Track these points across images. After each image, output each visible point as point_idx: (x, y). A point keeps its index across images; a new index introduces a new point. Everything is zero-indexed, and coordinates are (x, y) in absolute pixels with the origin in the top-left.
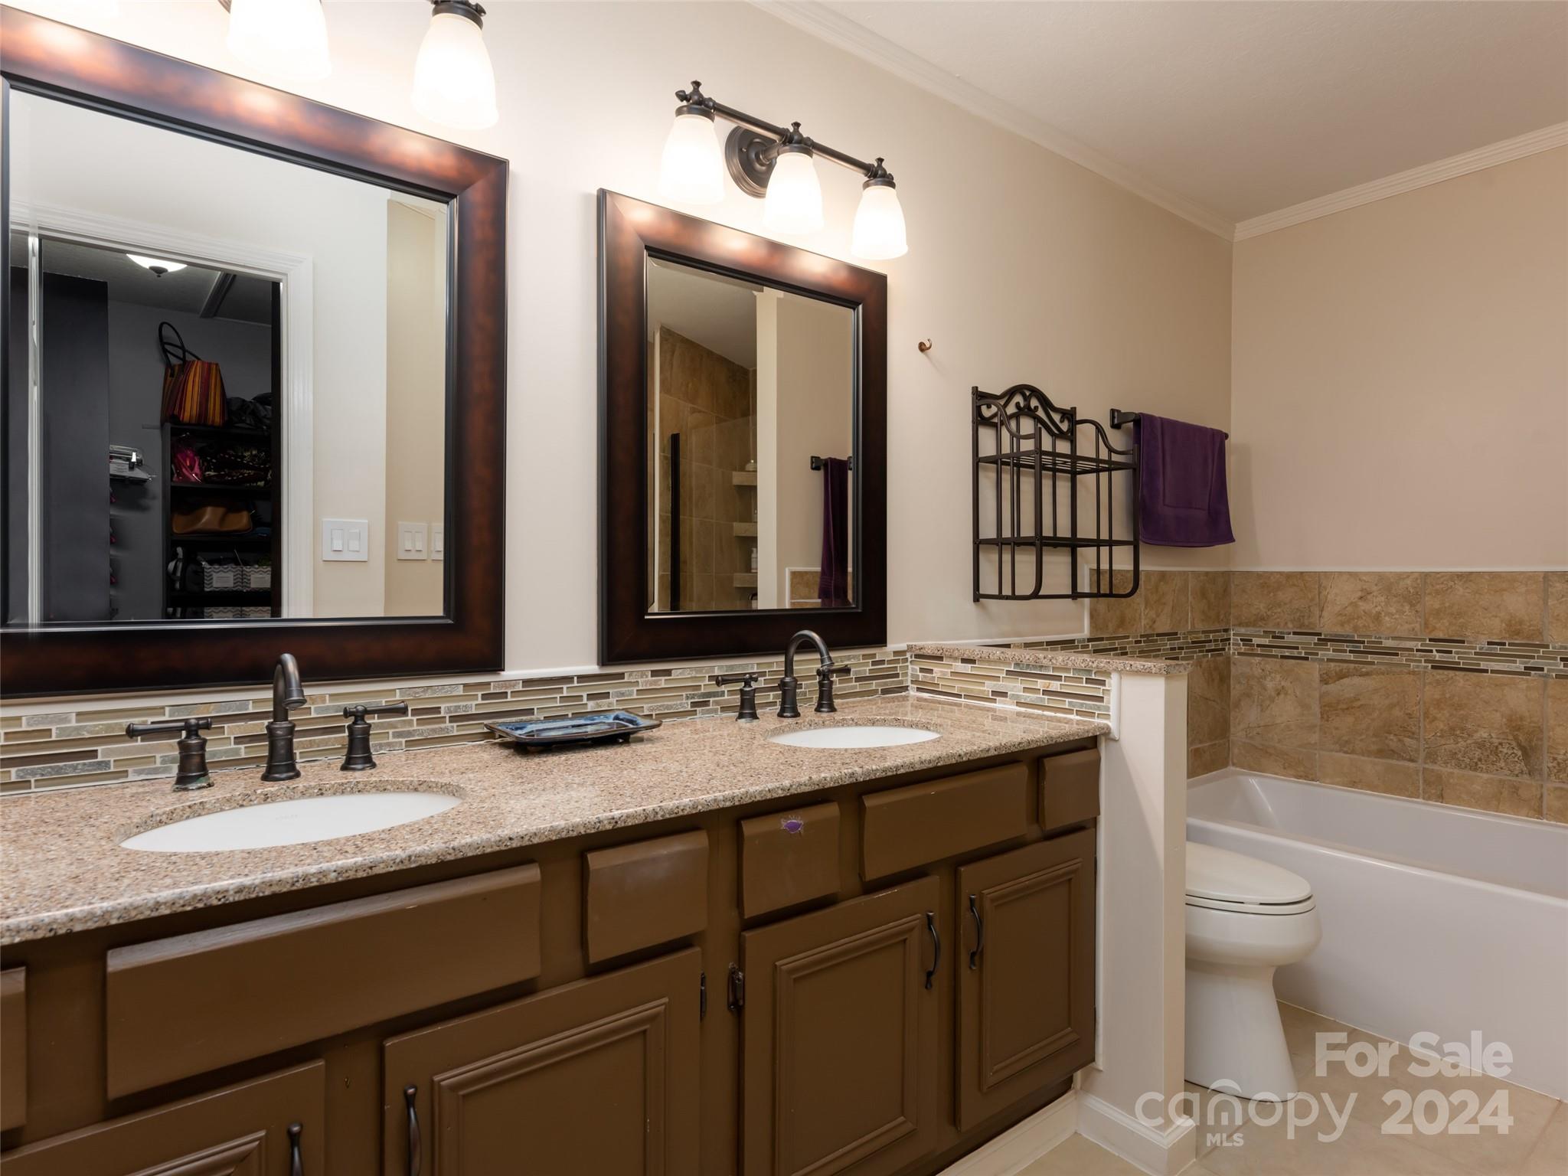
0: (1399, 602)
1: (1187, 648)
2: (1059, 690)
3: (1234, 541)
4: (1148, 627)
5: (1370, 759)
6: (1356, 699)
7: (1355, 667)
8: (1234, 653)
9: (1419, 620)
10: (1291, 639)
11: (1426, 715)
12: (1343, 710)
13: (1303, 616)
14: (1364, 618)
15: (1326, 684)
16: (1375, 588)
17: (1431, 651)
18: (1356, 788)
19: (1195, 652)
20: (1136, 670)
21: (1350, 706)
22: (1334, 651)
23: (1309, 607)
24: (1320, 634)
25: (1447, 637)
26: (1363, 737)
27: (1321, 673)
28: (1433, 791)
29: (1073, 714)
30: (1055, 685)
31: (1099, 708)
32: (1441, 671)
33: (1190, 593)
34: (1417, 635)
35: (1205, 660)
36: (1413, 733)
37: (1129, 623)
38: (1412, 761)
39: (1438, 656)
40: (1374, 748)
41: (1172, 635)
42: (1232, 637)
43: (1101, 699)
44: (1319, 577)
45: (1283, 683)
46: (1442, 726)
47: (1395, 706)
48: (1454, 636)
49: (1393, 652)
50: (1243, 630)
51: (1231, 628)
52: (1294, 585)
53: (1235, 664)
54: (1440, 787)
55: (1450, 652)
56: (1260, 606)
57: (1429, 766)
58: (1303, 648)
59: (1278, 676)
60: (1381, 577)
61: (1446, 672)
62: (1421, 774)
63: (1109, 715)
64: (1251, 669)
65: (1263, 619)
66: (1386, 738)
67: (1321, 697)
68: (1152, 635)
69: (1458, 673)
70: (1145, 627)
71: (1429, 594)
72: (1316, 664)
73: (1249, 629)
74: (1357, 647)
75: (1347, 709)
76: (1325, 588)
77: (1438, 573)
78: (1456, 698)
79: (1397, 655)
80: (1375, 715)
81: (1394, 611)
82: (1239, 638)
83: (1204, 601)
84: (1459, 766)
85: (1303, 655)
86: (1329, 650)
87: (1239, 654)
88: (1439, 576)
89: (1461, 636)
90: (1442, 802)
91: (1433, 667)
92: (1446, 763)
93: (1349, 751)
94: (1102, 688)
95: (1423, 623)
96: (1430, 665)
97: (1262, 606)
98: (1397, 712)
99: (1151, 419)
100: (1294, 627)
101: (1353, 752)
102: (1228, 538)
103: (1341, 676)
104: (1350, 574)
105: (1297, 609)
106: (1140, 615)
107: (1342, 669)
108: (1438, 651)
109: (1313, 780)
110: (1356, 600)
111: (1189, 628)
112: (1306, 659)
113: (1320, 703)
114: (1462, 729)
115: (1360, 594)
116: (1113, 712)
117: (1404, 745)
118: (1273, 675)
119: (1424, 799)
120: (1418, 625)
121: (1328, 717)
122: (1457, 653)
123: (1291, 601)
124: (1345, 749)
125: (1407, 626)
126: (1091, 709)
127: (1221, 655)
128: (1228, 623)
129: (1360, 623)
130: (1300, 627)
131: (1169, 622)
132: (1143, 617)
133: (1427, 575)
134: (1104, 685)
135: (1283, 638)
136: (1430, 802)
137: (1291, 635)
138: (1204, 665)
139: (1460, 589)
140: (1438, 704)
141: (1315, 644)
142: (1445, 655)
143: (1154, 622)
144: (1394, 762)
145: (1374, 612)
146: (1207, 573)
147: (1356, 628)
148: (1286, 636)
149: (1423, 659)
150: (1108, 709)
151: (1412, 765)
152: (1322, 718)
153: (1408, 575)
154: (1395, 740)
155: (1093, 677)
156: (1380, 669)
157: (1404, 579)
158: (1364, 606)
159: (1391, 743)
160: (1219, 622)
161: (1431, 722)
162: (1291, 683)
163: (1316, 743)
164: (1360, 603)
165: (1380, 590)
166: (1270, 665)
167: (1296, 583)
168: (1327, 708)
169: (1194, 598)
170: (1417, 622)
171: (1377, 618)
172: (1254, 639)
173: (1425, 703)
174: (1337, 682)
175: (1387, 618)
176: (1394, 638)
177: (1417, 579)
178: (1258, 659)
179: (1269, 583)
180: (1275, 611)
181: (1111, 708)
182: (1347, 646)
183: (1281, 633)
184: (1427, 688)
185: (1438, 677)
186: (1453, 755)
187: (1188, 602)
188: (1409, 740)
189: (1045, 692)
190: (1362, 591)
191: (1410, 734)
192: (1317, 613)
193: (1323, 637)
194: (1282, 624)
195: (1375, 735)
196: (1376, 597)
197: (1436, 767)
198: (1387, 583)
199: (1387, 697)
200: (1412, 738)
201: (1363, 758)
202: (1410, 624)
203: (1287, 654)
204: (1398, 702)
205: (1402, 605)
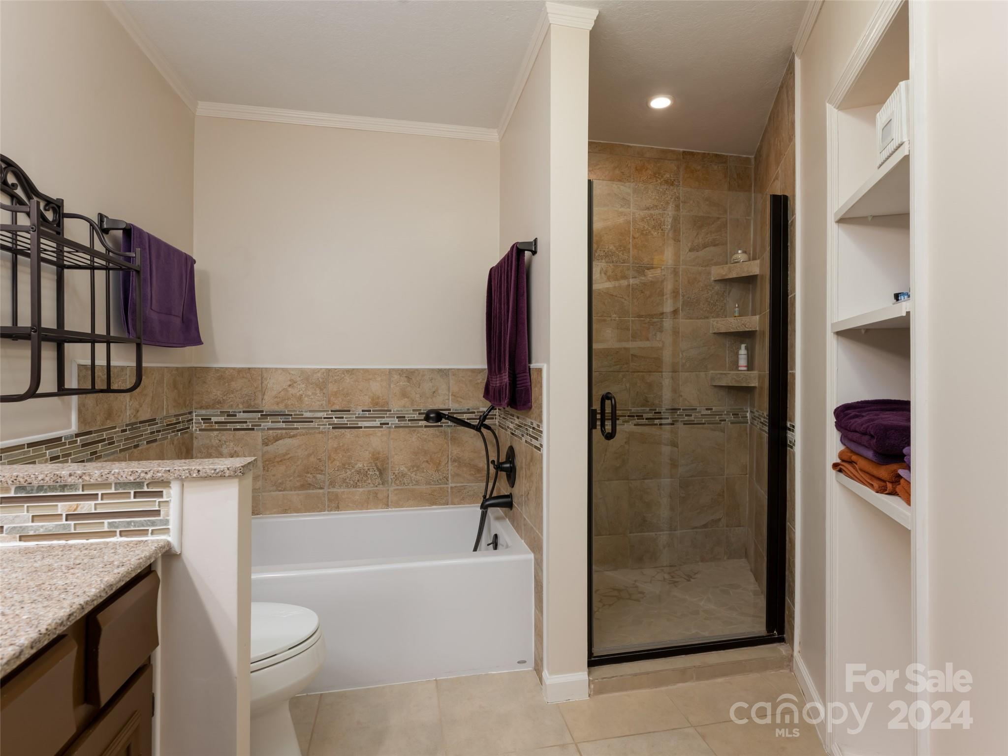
0: (313, 388)
1: (164, 430)
2: (93, 511)
3: (203, 344)
4: (133, 416)
5: (296, 492)
6: (287, 454)
7: (286, 433)
8: (196, 430)
9: (325, 399)
10: (241, 416)
11: (329, 458)
12: (278, 462)
13: (250, 400)
14: (292, 399)
15: (267, 446)
16: (299, 379)
17: (332, 418)
18: (287, 513)
19: (169, 433)
20: (205, 475)
21: (282, 459)
22: (272, 422)
23: (254, 393)
24: (262, 411)
25: (341, 409)
26: (292, 478)
27: (264, 438)
28: (334, 505)
29: (116, 536)
30: (87, 506)
31: (153, 523)
32: (337, 430)
33: (165, 385)
34: (324, 409)
35: (176, 438)
36: (322, 471)
37: (116, 414)
38: (321, 488)
39: (336, 421)
40: (298, 484)
41: (152, 421)
42: (194, 417)
43: (157, 513)
44: (262, 372)
45: (235, 449)
46: (338, 464)
47: (311, 455)
48: (344, 408)
49: (310, 421)
50: (203, 412)
51: (194, 410)
52: (243, 377)
53: (196, 438)
54: (337, 502)
55: (343, 418)
56: (216, 393)
57: (332, 490)
58: (250, 422)
59: (232, 444)
60: (302, 371)
61: (340, 430)
62: (326, 496)
63: (168, 529)
64: (211, 441)
65: (219, 402)
66: (306, 476)
67: (263, 456)
68: (136, 423)
69: (346, 430)
70: (130, 417)
71: (331, 382)
72: (260, 432)
73: (209, 410)
74: (287, 419)
75: (281, 461)
76: (266, 379)
77: (336, 369)
78: (346, 446)
79: (312, 422)
80: (299, 462)
81: (311, 394)
82: (200, 418)
83: (176, 391)
84: (347, 487)
85: (250, 427)
86: (268, 422)
87: (200, 430)
88: (336, 371)
89: (348, 408)
90: (338, 511)
91: (333, 428)
92: (340, 486)
93: (282, 489)
94: (158, 500)
95: (327, 400)
96: (331, 427)
97: (219, 393)
98: (312, 459)
99: (140, 232)
100: (244, 407)
101: (284, 490)
102: (198, 341)
103: (277, 439)
104: (283, 369)
105: (246, 394)
106: (126, 406)
107: (277, 435)
108: (336, 418)
109: (258, 514)
110: (287, 387)
111: (165, 414)
112: (253, 429)
113: (262, 459)
114: (349, 464)
115: (289, 383)
116: (173, 526)
117: (317, 479)
118: (227, 444)
119: (328, 511)
120: (324, 402)
121: (268, 468)
122: (346, 418)
123: (241, 389)
124: (280, 489)
125: (318, 403)
126: (143, 526)
127: (187, 432)
128: (191, 407)
129: (289, 402)
130: (248, 407)
131: (149, 410)
132: (128, 407)
133: (329, 370)
134: (162, 496)
135: (236, 416)
136: (332, 512)
137: (242, 413)
138: (176, 442)
139: (348, 379)
140: (336, 450)
141: (259, 418)
142: (340, 419)
143: (138, 411)
144: (311, 491)
145: (298, 394)
146: (177, 369)
147: (286, 406)
148: (237, 414)
149: (327, 423)
150: (166, 522)
151: (321, 491)
152: (264, 470)
153: (319, 370)
154: (311, 477)
155: (145, 489)
156: (302, 432)
157: (316, 373)
158: (292, 391)
159: (309, 479)
160: (185, 407)
161: (332, 462)
162: (242, 448)
163: (259, 488)
164: (290, 389)
165: (302, 380)
166: (225, 436)
167: (245, 376)
168: (267, 463)
169: (168, 389)
170: (324, 400)
171: (300, 399)
172: (212, 418)
173: (328, 451)
174: (274, 444)
175: (306, 399)
176: (310, 411)
177: (324, 373)
178: (216, 433)
179: (225, 376)
180: (230, 396)
181: (171, 522)
182: (281, 419)
183: (234, 412)
184: (330, 441)
185: (336, 434)
186: (344, 480)
187: (163, 392)
188: (320, 475)
189: (68, 517)
190: (290, 381)
191: (320, 471)
192: (260, 397)
193: (264, 413)
194: (234, 406)
195: (299, 476)
196: (300, 385)
197: (335, 490)
198: (306, 376)
199: (306, 450)
200: (321, 474)
201: (291, 492)
202: (320, 401)
203: (238, 427)
204: (313, 453)
205: (315, 390)
